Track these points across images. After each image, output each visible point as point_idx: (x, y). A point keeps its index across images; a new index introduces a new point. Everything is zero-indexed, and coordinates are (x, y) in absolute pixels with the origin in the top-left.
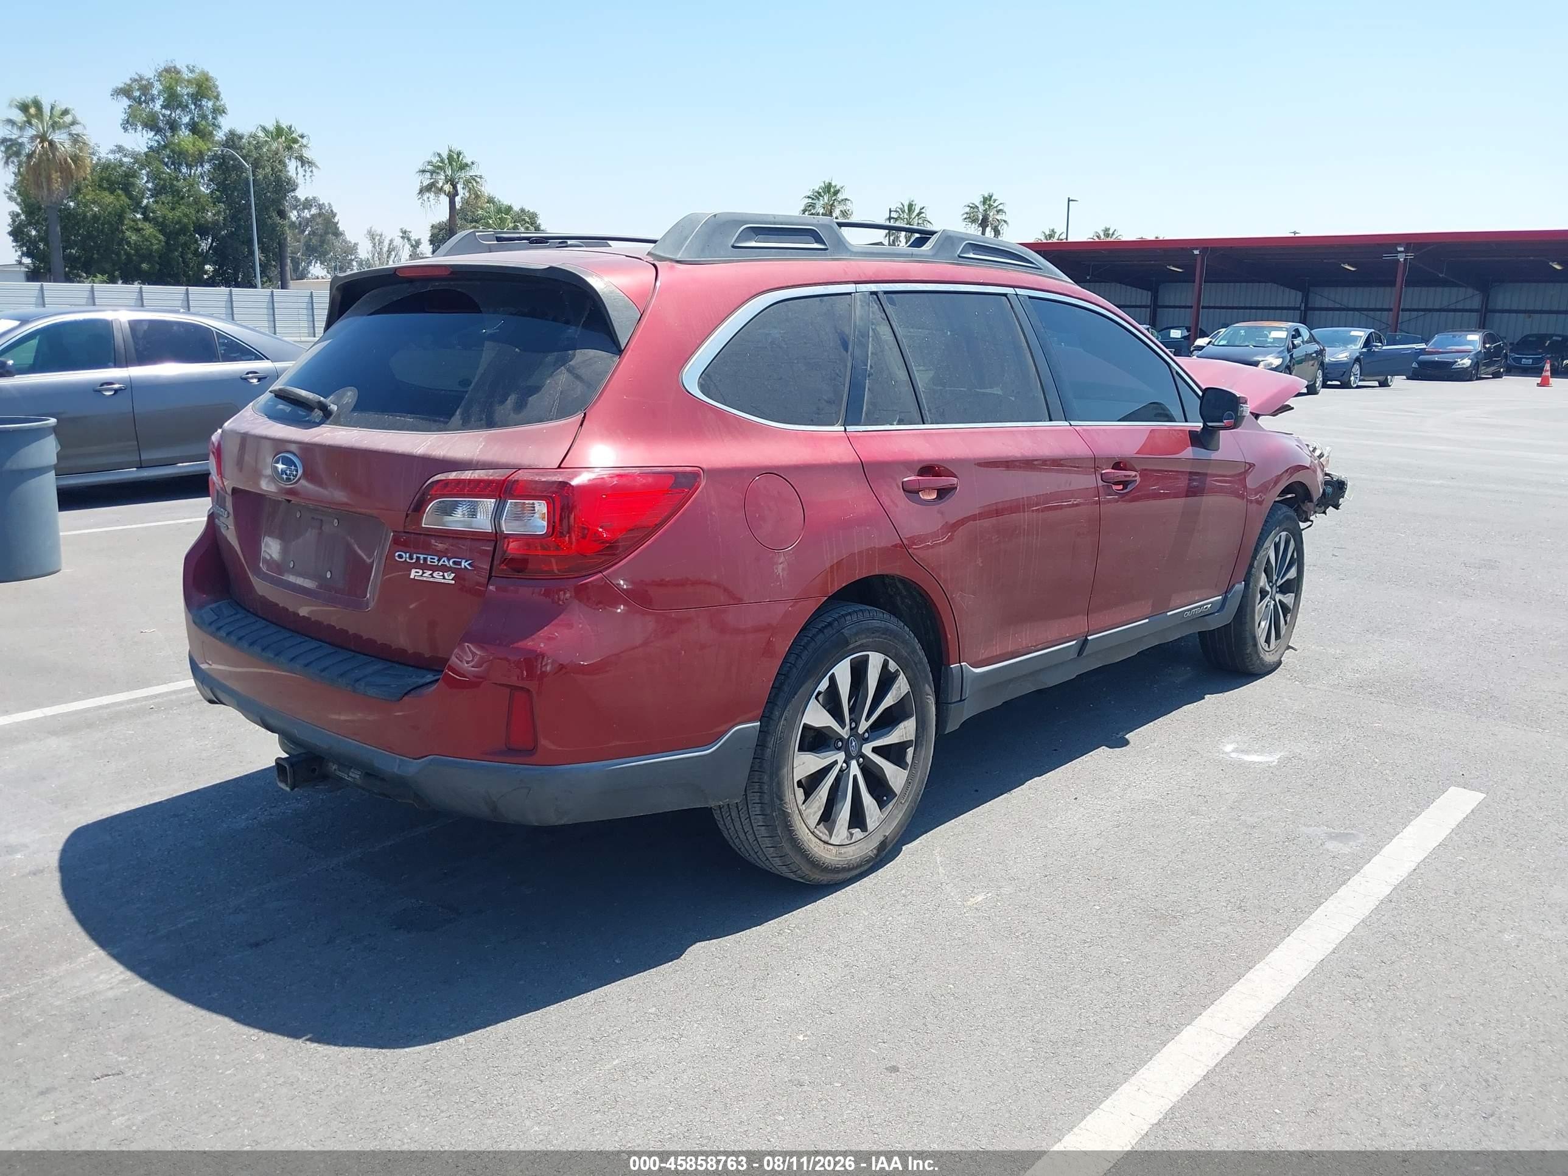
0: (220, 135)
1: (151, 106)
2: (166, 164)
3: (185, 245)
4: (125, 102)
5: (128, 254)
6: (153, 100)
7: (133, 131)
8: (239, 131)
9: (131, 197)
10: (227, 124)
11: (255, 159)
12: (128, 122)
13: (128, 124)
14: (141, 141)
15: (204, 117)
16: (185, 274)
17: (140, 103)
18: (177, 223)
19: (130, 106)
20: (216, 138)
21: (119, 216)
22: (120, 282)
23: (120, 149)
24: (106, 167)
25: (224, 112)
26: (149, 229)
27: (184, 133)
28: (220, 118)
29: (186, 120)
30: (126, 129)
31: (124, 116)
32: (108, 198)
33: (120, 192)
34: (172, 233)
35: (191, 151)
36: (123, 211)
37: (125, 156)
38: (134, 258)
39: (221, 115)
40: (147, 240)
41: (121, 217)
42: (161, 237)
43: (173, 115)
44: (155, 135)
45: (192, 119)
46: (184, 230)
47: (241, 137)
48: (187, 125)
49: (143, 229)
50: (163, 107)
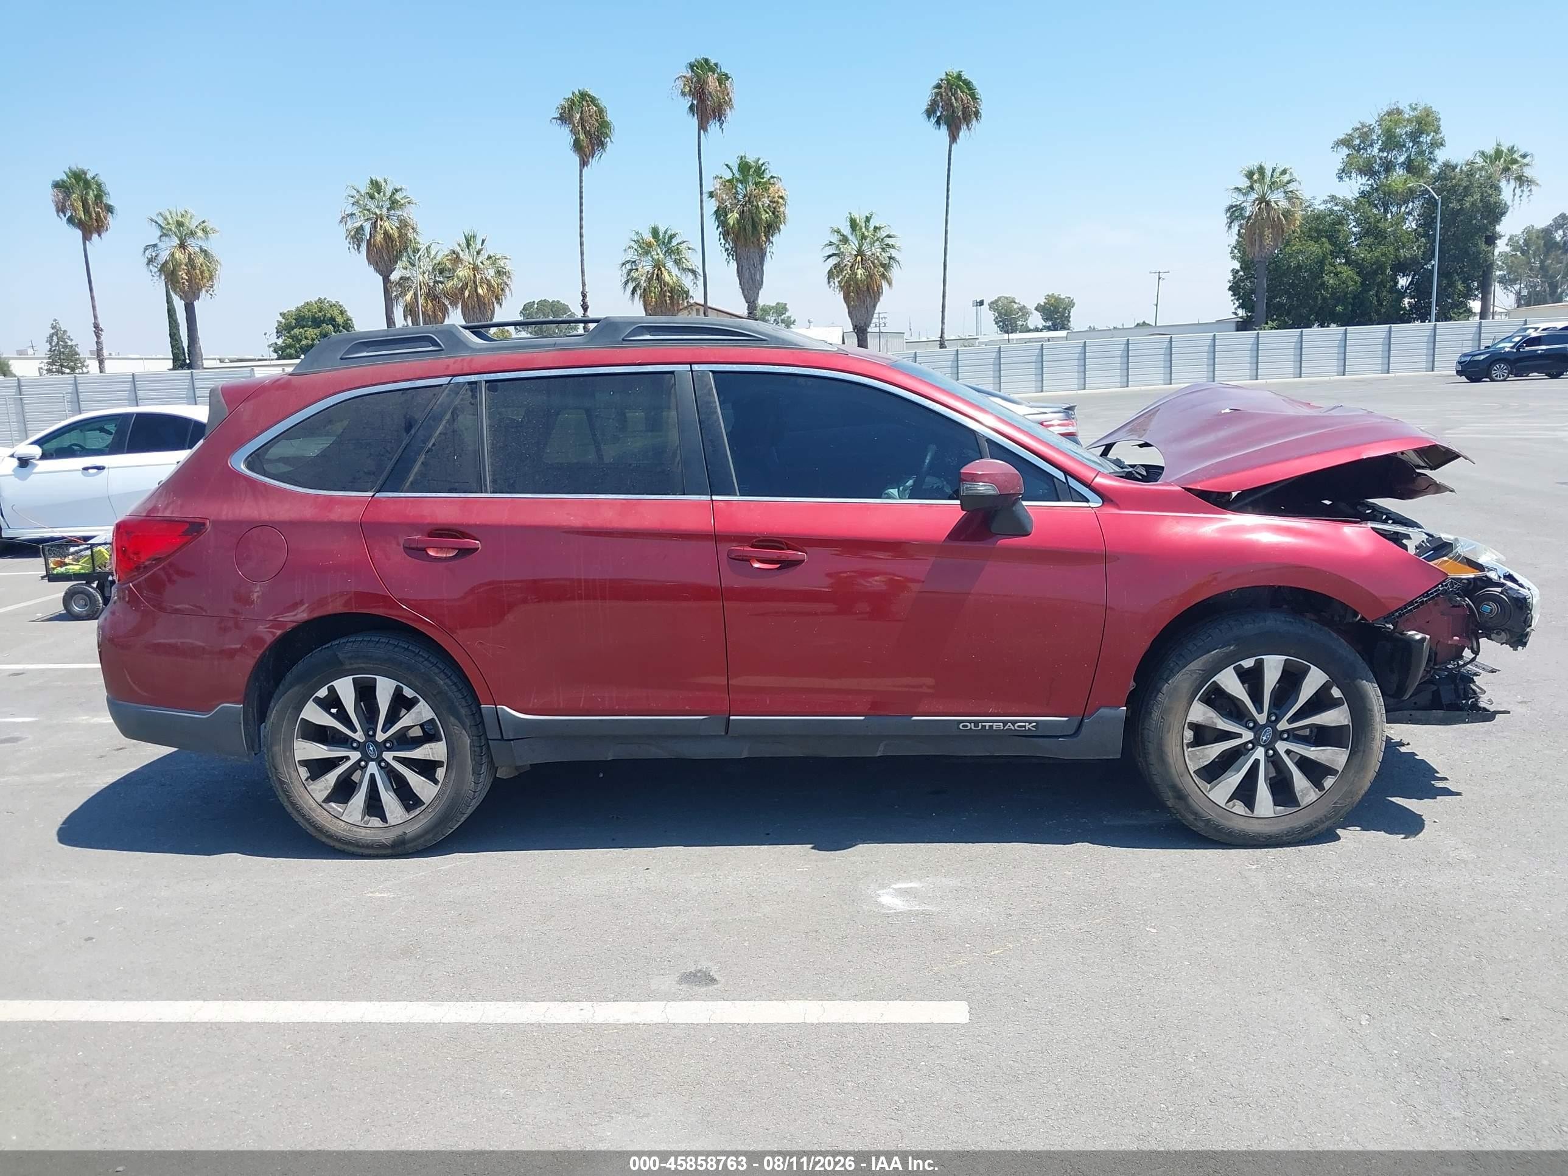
0: (1434, 169)
1: (1369, 151)
2: (1376, 206)
3: (1382, 284)
4: (1345, 151)
5: (1324, 299)
6: (1371, 145)
7: (1348, 179)
8: (1453, 161)
9: (1334, 244)
10: (1442, 156)
11: (1465, 187)
12: (1343, 171)
13: (1344, 173)
14: (1352, 188)
15: (1421, 153)
16: (1378, 312)
17: (1358, 151)
18: (1375, 263)
19: (1348, 155)
20: (1431, 172)
21: (1321, 263)
22: (1316, 325)
23: (1333, 198)
24: (1319, 217)
25: (1442, 145)
26: (1347, 272)
27: (1400, 172)
28: (1437, 152)
29: (1402, 159)
30: (1340, 178)
31: (1341, 166)
32: (1314, 247)
33: (1324, 240)
34: (1369, 273)
35: (1400, 190)
36: (1325, 257)
37: (1336, 205)
38: (1329, 301)
39: (1439, 148)
40: (1344, 283)
41: (1321, 262)
42: (1358, 279)
43: (1390, 157)
44: (1368, 180)
45: (1409, 157)
46: (1381, 268)
47: (1454, 168)
48: (1403, 163)
49: (1341, 272)
50: (1380, 150)
